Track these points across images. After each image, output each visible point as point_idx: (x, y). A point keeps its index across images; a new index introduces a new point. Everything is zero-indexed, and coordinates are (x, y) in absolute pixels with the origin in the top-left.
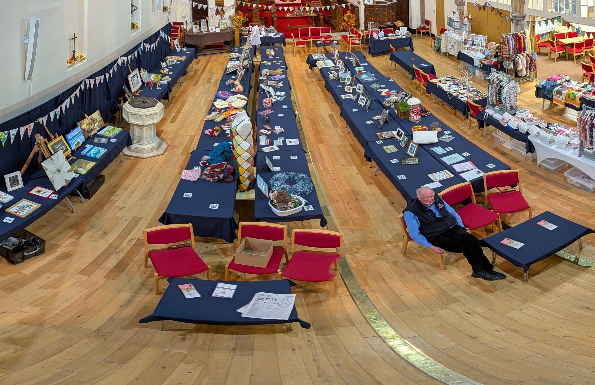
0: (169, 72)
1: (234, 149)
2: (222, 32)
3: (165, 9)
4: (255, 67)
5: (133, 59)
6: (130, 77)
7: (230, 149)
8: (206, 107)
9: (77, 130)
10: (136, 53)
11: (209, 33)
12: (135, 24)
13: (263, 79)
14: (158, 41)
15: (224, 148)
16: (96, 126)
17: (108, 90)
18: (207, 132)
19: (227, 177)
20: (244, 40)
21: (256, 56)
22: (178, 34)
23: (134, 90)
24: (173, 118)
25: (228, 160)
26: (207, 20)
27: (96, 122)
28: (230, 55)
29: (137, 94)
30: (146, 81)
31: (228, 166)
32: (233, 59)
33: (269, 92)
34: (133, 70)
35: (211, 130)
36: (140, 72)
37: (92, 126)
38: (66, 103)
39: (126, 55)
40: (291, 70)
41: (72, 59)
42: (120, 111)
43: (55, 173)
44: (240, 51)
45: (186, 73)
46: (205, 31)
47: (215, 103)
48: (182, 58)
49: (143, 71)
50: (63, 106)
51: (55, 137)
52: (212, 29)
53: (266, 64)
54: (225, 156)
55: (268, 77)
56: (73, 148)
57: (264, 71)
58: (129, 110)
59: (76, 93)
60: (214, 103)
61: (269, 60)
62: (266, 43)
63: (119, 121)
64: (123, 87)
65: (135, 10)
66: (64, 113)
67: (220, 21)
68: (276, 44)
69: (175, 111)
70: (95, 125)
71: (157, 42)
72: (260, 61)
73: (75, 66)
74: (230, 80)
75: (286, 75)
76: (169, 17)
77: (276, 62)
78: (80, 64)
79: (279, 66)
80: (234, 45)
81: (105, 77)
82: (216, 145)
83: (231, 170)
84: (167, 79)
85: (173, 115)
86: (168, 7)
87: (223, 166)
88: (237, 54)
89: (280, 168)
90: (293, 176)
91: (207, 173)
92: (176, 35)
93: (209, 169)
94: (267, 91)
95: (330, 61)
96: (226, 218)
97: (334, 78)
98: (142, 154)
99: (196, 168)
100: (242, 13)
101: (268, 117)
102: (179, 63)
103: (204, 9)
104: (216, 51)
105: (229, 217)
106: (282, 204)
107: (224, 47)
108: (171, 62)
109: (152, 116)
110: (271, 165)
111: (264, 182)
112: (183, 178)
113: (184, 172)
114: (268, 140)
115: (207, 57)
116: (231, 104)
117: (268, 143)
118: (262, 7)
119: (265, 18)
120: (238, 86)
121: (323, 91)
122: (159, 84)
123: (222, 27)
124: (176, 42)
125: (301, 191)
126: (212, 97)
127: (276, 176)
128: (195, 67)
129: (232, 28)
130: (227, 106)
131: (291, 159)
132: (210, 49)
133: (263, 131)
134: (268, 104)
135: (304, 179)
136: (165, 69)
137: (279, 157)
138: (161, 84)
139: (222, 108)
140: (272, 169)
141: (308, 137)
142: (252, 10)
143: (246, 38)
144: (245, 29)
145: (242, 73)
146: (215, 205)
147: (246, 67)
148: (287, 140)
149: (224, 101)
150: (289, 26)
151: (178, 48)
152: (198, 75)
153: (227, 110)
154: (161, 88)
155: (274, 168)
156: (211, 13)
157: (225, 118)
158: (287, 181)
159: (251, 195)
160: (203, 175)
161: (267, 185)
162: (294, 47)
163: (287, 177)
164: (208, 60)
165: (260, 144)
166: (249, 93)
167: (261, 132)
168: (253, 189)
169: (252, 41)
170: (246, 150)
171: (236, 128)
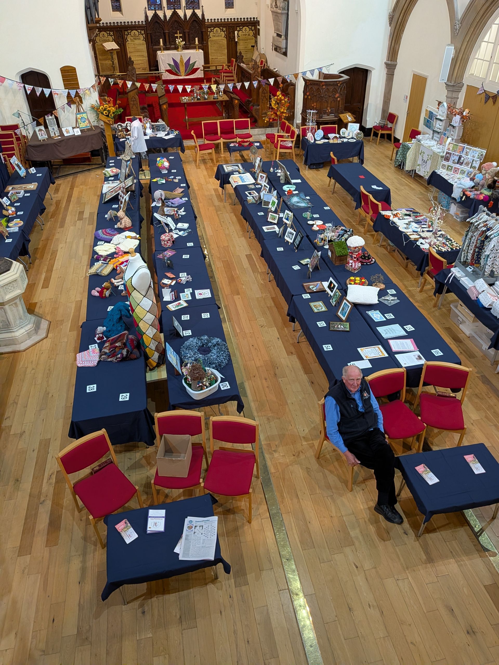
0: (16, 212)
1: (133, 311)
2: (84, 134)
4: (143, 187)
11: (63, 138)
13: (157, 205)
15: (121, 312)
18: (95, 293)
19: (131, 353)
20: (121, 145)
21: (142, 171)
22: (16, 149)
24: (44, 280)
25: (129, 328)
26: (55, 116)
28: (104, 172)
31: (130, 336)
32: (109, 177)
33: (167, 225)
35: (99, 289)
40: (194, 190)
44: (118, 165)
45: (45, 209)
46: (57, 135)
47: (97, 249)
48: (33, 186)
52: (68, 132)
53: (159, 183)
54: (124, 323)
55: (164, 202)
57: (158, 194)
60: (95, 248)
61: (162, 176)
62: (154, 149)
67: (78, 116)
68: (170, 150)
72: (150, 178)
74: (111, 211)
75: (189, 198)
77: (173, 179)
79: (178, 185)
80: (107, 155)
82: (110, 308)
83: (135, 342)
84: (17, 224)
85: (43, 277)
87: (124, 338)
88: (115, 170)
89: (190, 331)
90: (206, 341)
91: (107, 351)
92: (13, 149)
93: (108, 344)
94: (165, 223)
95: (248, 175)
96: (140, 411)
97: (254, 202)
98: (18, 346)
99: (92, 347)
100: (110, 100)
101: (170, 261)
102: (29, 194)
103: (47, 96)
104: (82, 168)
105: (142, 409)
106: (196, 382)
107: (92, 160)
108: (16, 196)
109: (11, 285)
110: (180, 329)
111: (175, 353)
112: (79, 365)
113: (79, 356)
114: (173, 293)
115: (70, 178)
116: (118, 247)
117: (174, 298)
118: (142, 86)
119: (149, 106)
120: (124, 220)
121: (239, 220)
122: (7, 234)
123: (83, 125)
124: (15, 160)
125: (216, 362)
126: (90, 240)
127: (187, 343)
128: (54, 197)
129: (100, 126)
130: (114, 250)
131: (203, 317)
132: (71, 166)
133: (166, 281)
134: (168, 243)
135: (218, 344)
136: (9, 207)
137: (188, 316)
138: (9, 233)
139: (107, 255)
140: (181, 334)
141: (221, 287)
142: (127, 93)
143: (124, 142)
144: (119, 126)
145: (125, 199)
146: (124, 394)
147: (131, 189)
148: (197, 292)
149: (108, 244)
150: (187, 118)
151: (20, 169)
152: (62, 210)
153: (115, 256)
154: (11, 240)
155: (184, 332)
156: (60, 102)
157: (114, 269)
158: (200, 349)
159: (162, 372)
160: (103, 355)
161: (178, 356)
162: (196, 153)
163: (199, 344)
164: (72, 184)
165: (164, 300)
166: (141, 227)
167: (163, 283)
168: (163, 364)
169: (133, 147)
170: (148, 310)
171: (131, 281)
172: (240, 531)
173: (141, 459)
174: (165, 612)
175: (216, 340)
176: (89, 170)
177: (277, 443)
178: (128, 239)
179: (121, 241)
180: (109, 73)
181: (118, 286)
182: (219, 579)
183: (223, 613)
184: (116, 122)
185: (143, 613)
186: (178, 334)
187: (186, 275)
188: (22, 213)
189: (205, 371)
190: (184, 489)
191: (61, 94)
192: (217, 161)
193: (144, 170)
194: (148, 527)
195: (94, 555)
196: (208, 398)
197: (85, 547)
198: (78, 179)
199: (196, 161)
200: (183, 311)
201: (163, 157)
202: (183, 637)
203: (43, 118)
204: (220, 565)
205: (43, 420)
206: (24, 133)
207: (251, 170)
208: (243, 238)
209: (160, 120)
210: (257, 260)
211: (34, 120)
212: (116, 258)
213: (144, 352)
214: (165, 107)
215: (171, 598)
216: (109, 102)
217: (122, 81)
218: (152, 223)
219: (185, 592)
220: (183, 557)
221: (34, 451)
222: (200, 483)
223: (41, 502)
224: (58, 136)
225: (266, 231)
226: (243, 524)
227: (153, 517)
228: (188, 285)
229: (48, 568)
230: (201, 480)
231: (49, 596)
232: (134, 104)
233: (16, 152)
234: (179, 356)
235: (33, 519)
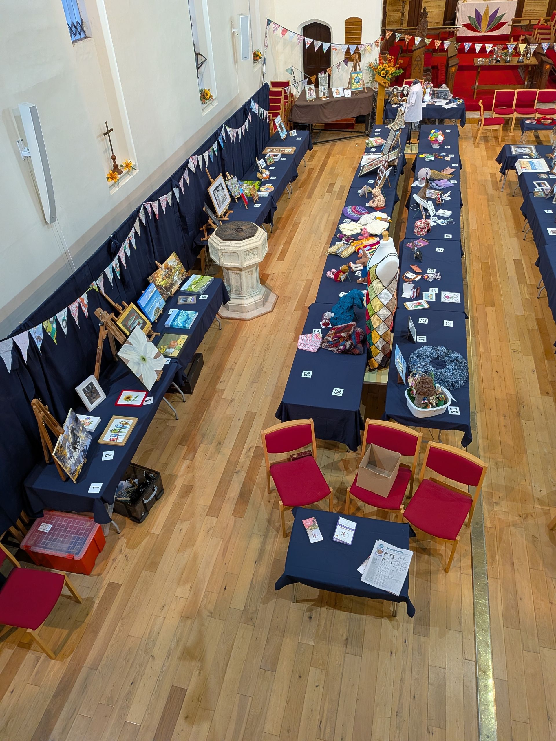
0: (270, 177)
2: (355, 97)
3: (256, 56)
4: (406, 163)
5: (211, 158)
6: (211, 190)
7: (362, 301)
8: (328, 233)
9: (152, 289)
10: (215, 146)
11: (332, 99)
12: (207, 91)
13: (419, 185)
14: (249, 120)
15: (354, 301)
16: (176, 278)
17: (182, 216)
18: (330, 275)
19: (354, 347)
20: (392, 112)
21: (410, 143)
22: (282, 108)
23: (220, 211)
24: (281, 253)
25: (357, 319)
26: (328, 74)
28: (367, 141)
29: (226, 218)
30: (236, 194)
31: (358, 329)
32: (371, 148)
33: (426, 210)
34: (214, 178)
35: (334, 271)
36: (225, 180)
37: (170, 280)
39: (200, 152)
40: (466, 173)
41: (113, 171)
42: (205, 249)
44: (385, 135)
45: (297, 176)
46: (326, 95)
47: (342, 227)
48: (290, 150)
49: (229, 177)
50: (121, 254)
51: (124, 308)
52: (337, 93)
53: (427, 160)
54: (354, 313)
57: (423, 172)
58: (218, 245)
60: (340, 226)
61: (432, 152)
62: (429, 119)
63: (206, 266)
64: (204, 209)
65: (202, 63)
66: (125, 265)
67: (353, 75)
68: (447, 122)
69: (283, 241)
71: (247, 123)
72: (417, 152)
73: (122, 183)
74: (365, 186)
75: (459, 182)
76: (263, 73)
77: (444, 156)
78: (129, 178)
79: (448, 164)
80: (373, 122)
81: (174, 195)
82: (342, 294)
83: (361, 336)
84: (268, 189)
85: (280, 249)
86: (261, 51)
87: (351, 329)
88: (379, 140)
89: (425, 337)
90: (442, 354)
91: (331, 339)
92: (278, 108)
93: (332, 332)
94: (424, 208)
95: (542, 161)
96: (351, 412)
97: (543, 195)
98: (244, 314)
99: (315, 331)
100: (392, 58)
101: (420, 252)
102: (285, 159)
103: (325, 51)
104: (342, 135)
105: (354, 410)
106: (422, 397)
107: (355, 127)
108: (273, 158)
109: (252, 252)
110: (414, 332)
111: (403, 359)
112: (300, 347)
113: (301, 337)
114: (416, 289)
115: (328, 146)
116: (365, 228)
117: (415, 296)
118: (433, 43)
119: (434, 68)
120: (377, 198)
121: (515, 216)
122: (257, 198)
123: (356, 86)
124: (279, 120)
125: (450, 380)
126: (335, 216)
127: (419, 351)
128: (308, 165)
129: (373, 88)
130: (359, 231)
131: (445, 325)
132: (332, 132)
133: (409, 275)
134: (422, 231)
135: (457, 361)
136: (264, 170)
137: (427, 319)
138: (259, 198)
139: (351, 235)
140: (414, 338)
141: (472, 293)
142: (411, 51)
143: (396, 109)
144: (395, 90)
145: (385, 175)
146: (339, 389)
147: (393, 163)
148: (443, 294)
149: (355, 223)
150: (477, 84)
151: (282, 130)
152: (313, 180)
153: (359, 237)
154: (260, 205)
155: (418, 337)
156: (337, 59)
157: (355, 252)
158: (434, 361)
159: (382, 376)
160: (325, 342)
161: (405, 363)
162: (479, 128)
163: (434, 355)
164: (329, 152)
165: (402, 296)
166: (393, 209)
167: (405, 276)
168: (386, 367)
169: (406, 115)
170: (385, 304)
171: (376, 268)
172: (433, 577)
173: (340, 461)
174: (332, 627)
175: (454, 355)
176: (350, 138)
177: (501, 495)
178: (378, 221)
179: (369, 221)
180: (395, 27)
181: (356, 271)
182: (397, 618)
183: (393, 655)
184: (392, 85)
185: (310, 618)
186: (410, 338)
187: (435, 272)
188: (275, 178)
189: (435, 388)
190: (379, 509)
191: (339, 50)
192: (503, 140)
193: (411, 144)
194: (336, 533)
195: (274, 540)
196: (430, 419)
197: (267, 530)
198: (336, 148)
199: (475, 138)
200: (422, 313)
201: (439, 129)
202: (344, 660)
203: (315, 76)
204: (403, 605)
205: (253, 393)
206: (293, 92)
207: (547, 155)
208: (516, 239)
209: (444, 85)
210: (527, 268)
211: (305, 77)
212: (359, 240)
213: (368, 349)
214: (453, 69)
215: (342, 615)
216: (390, 61)
217: (410, 37)
218: (408, 206)
219: (358, 616)
220: (366, 579)
221: (239, 420)
222: (399, 509)
223: (236, 470)
224: (327, 97)
225: (551, 234)
226: (438, 570)
227: (343, 526)
228: (435, 283)
229: (230, 537)
230: (402, 506)
231: (225, 564)
232: (417, 65)
233: (281, 111)
234: (408, 364)
235: (226, 485)
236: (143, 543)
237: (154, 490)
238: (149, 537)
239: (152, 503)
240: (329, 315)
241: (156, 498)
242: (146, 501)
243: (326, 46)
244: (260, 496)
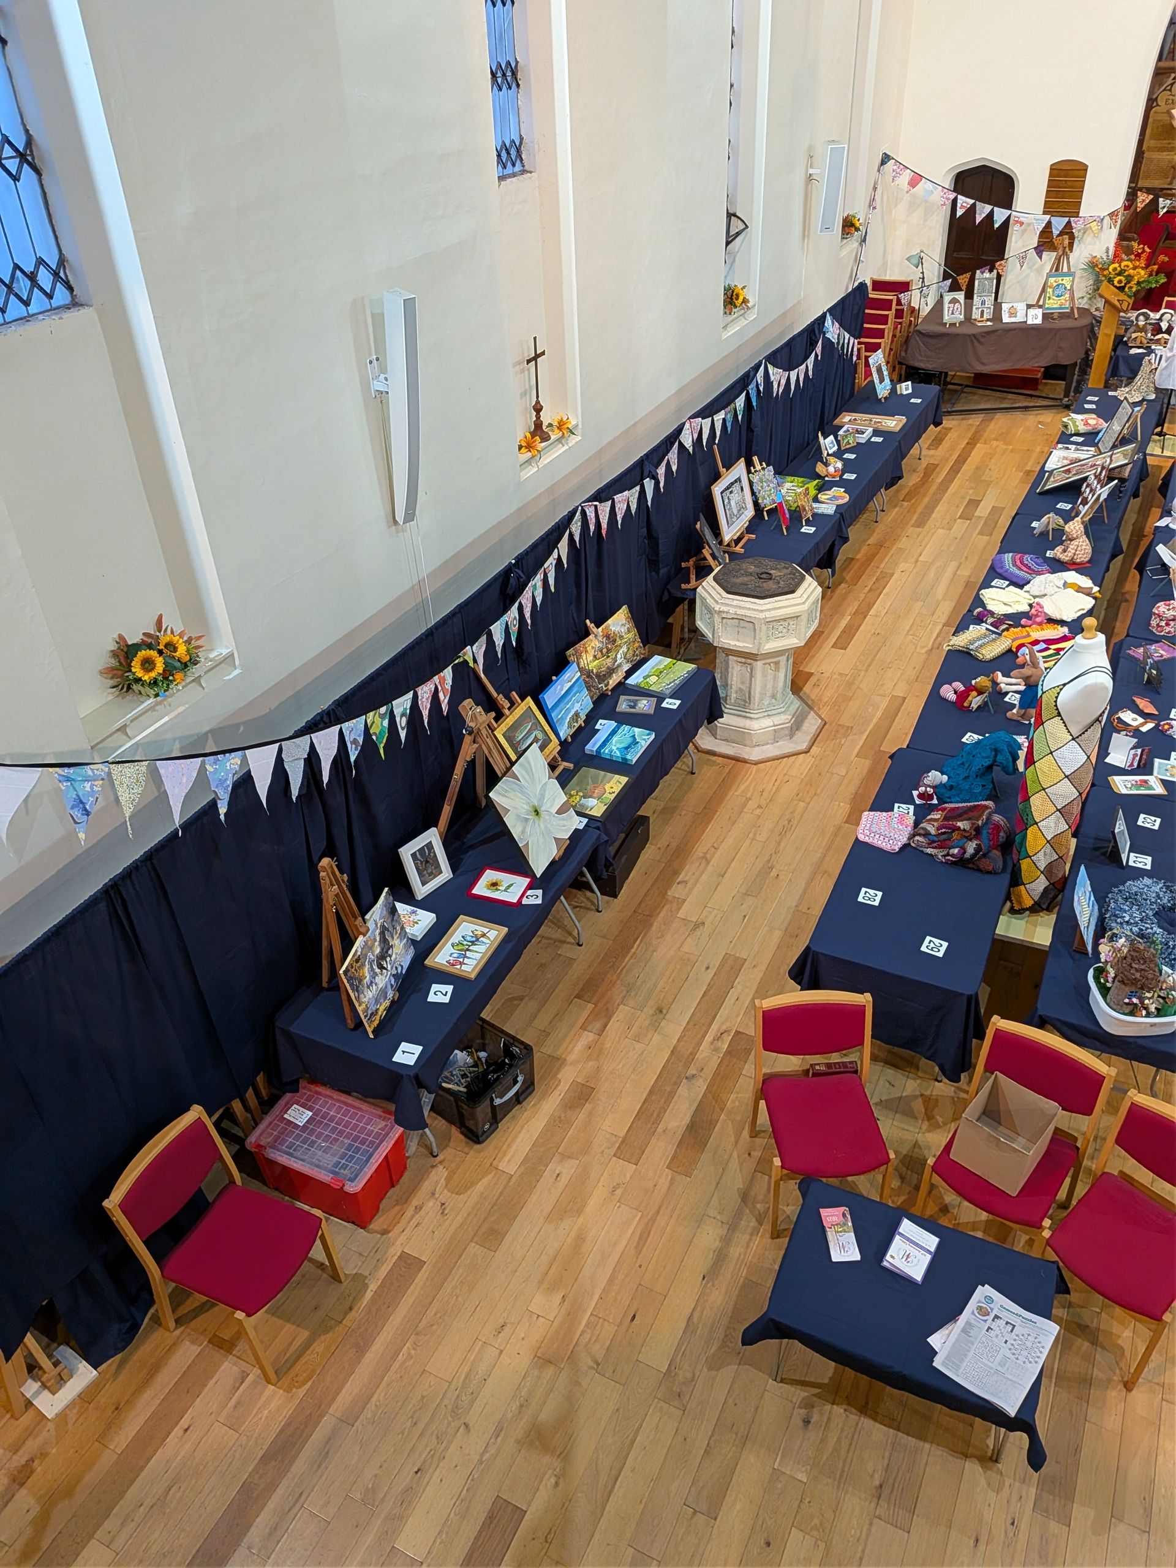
0: (844, 471)
1: (1030, 764)
2: (1050, 325)
3: (849, 225)
4: (1148, 475)
5: (729, 425)
6: (717, 489)
7: (1015, 758)
8: (953, 604)
9: (571, 675)
10: (740, 402)
11: (999, 326)
12: (738, 290)
13: (1172, 526)
14: (816, 356)
15: (996, 755)
16: (621, 658)
17: (651, 536)
18: (948, 692)
19: (984, 855)
20: (1128, 364)
22: (888, 334)
23: (728, 534)
24: (844, 631)
25: (997, 797)
26: (998, 273)
27: (620, 646)
28: (1065, 420)
29: (738, 549)
30: (767, 503)
31: (997, 818)
32: (1072, 435)
34: (728, 466)
35: (960, 687)
36: (749, 472)
37: (609, 660)
38: (533, 592)
39: (707, 412)
42: (688, 607)
43: (527, 820)
44: (1107, 411)
45: (900, 478)
46: (985, 317)
47: (987, 594)
48: (893, 423)
49: (758, 467)
50: (525, 599)
51: (512, 704)
52: (1012, 314)
54: (993, 782)
56: (563, 734)
58: (717, 602)
59: (559, 555)
60: (982, 591)
63: (682, 639)
64: (698, 526)
65: (738, 234)
66: (529, 621)
67: (1052, 280)
69: (852, 609)
70: (619, 656)
71: (810, 361)
73: (546, 460)
74: (1051, 515)
76: (858, 261)
78: (560, 450)
80: (1084, 381)
81: (643, 492)
82: (970, 738)
83: (1002, 834)
84: (835, 498)
85: (843, 623)
86: (861, 217)
87: (981, 816)
88: (1093, 420)
89: (1150, 858)
91: (933, 831)
92: (880, 334)
93: (939, 816)
96: (958, 994)
98: (747, 749)
99: (900, 808)
100: (1144, 251)
101: (1157, 670)
102: (880, 440)
103: (996, 226)
104: (1012, 400)
105: (967, 993)
106: (1127, 989)
107: (1041, 387)
108: (854, 437)
109: (786, 624)
110: (1125, 844)
111: (1092, 898)
112: (861, 837)
113: (867, 817)
114: (1139, 751)
115: (976, 420)
116: (1038, 604)
117: (1136, 764)
120: (1075, 543)
122: (809, 515)
123: (1054, 303)
124: (877, 358)
126: (973, 568)
127: (1132, 886)
128: (927, 456)
129: (1093, 310)
130: (1025, 608)
132: (987, 392)
133: (1128, 716)
134: (1167, 624)
136: (832, 459)
137: (1159, 820)
138: (814, 515)
139: (1005, 615)
140: (1124, 857)
144: (1141, 318)
145: (1099, 496)
146: (937, 941)
147: (1119, 473)
149: (1017, 590)
151: (882, 380)
152: (934, 488)
153: (1023, 621)
154: (814, 529)
155: (1132, 854)
156: (1020, 244)
157: (1010, 650)
158: (1163, 914)
159: (1038, 929)
160: (920, 835)
161: (1096, 907)
163: (1165, 901)
164: (976, 432)
165: (1107, 760)
166: (1107, 569)
167: (1119, 718)
168: (1049, 909)
169: (1161, 374)
170: (1067, 773)
171: (1058, 693)
172: (1095, 1393)
173: (915, 1097)
174: (851, 1453)
176: (1027, 408)
178: (1070, 591)
179: (1050, 590)
180: (1157, 183)
181: (1007, 693)
182: (1000, 1466)
183: (982, 1546)
184: (1135, 307)
185: (807, 1422)
186: (1114, 856)
188: (853, 477)
189: (1160, 971)
190: (991, 1217)
191: (1029, 225)
194: (891, 1252)
195: (750, 1239)
196: (1138, 1040)
197: (738, 1215)
198: (992, 426)
200: (1149, 804)
202: (869, 1530)
203: (968, 275)
204: (1021, 1439)
205: (745, 917)
206: (915, 304)
211: (946, 277)
212: (1024, 627)
213: (1014, 865)
215: (877, 1432)
216: (1138, 255)
218: (1141, 568)
219: (912, 1441)
220: (944, 1364)
221: (708, 968)
222: (1040, 1227)
223: (687, 1075)
224: (988, 320)
226: (1109, 1380)
227: (908, 1239)
229: (658, 1212)
230: (1047, 1223)
231: (640, 1266)
233: (885, 342)
234: (1100, 910)
235: (663, 1100)
236: (480, 1187)
237: (515, 1082)
238: (492, 1174)
239: (508, 1107)
240: (935, 777)
241: (518, 1099)
242: (498, 1101)
243: (1000, 215)
244: (732, 1139)
